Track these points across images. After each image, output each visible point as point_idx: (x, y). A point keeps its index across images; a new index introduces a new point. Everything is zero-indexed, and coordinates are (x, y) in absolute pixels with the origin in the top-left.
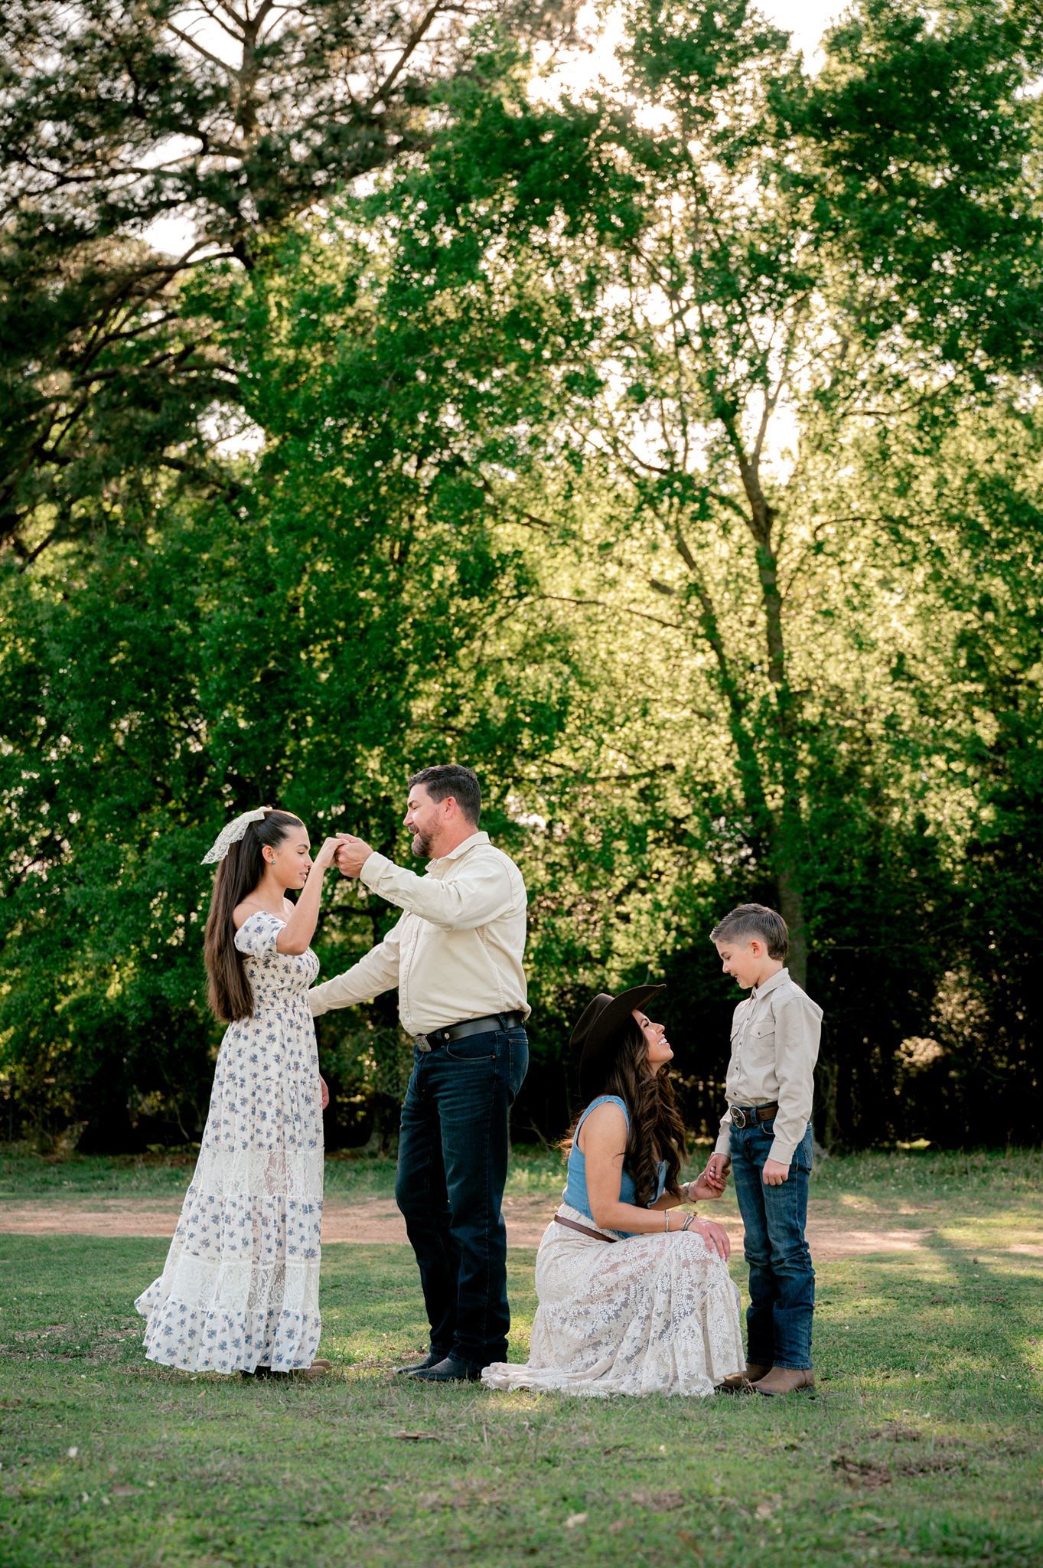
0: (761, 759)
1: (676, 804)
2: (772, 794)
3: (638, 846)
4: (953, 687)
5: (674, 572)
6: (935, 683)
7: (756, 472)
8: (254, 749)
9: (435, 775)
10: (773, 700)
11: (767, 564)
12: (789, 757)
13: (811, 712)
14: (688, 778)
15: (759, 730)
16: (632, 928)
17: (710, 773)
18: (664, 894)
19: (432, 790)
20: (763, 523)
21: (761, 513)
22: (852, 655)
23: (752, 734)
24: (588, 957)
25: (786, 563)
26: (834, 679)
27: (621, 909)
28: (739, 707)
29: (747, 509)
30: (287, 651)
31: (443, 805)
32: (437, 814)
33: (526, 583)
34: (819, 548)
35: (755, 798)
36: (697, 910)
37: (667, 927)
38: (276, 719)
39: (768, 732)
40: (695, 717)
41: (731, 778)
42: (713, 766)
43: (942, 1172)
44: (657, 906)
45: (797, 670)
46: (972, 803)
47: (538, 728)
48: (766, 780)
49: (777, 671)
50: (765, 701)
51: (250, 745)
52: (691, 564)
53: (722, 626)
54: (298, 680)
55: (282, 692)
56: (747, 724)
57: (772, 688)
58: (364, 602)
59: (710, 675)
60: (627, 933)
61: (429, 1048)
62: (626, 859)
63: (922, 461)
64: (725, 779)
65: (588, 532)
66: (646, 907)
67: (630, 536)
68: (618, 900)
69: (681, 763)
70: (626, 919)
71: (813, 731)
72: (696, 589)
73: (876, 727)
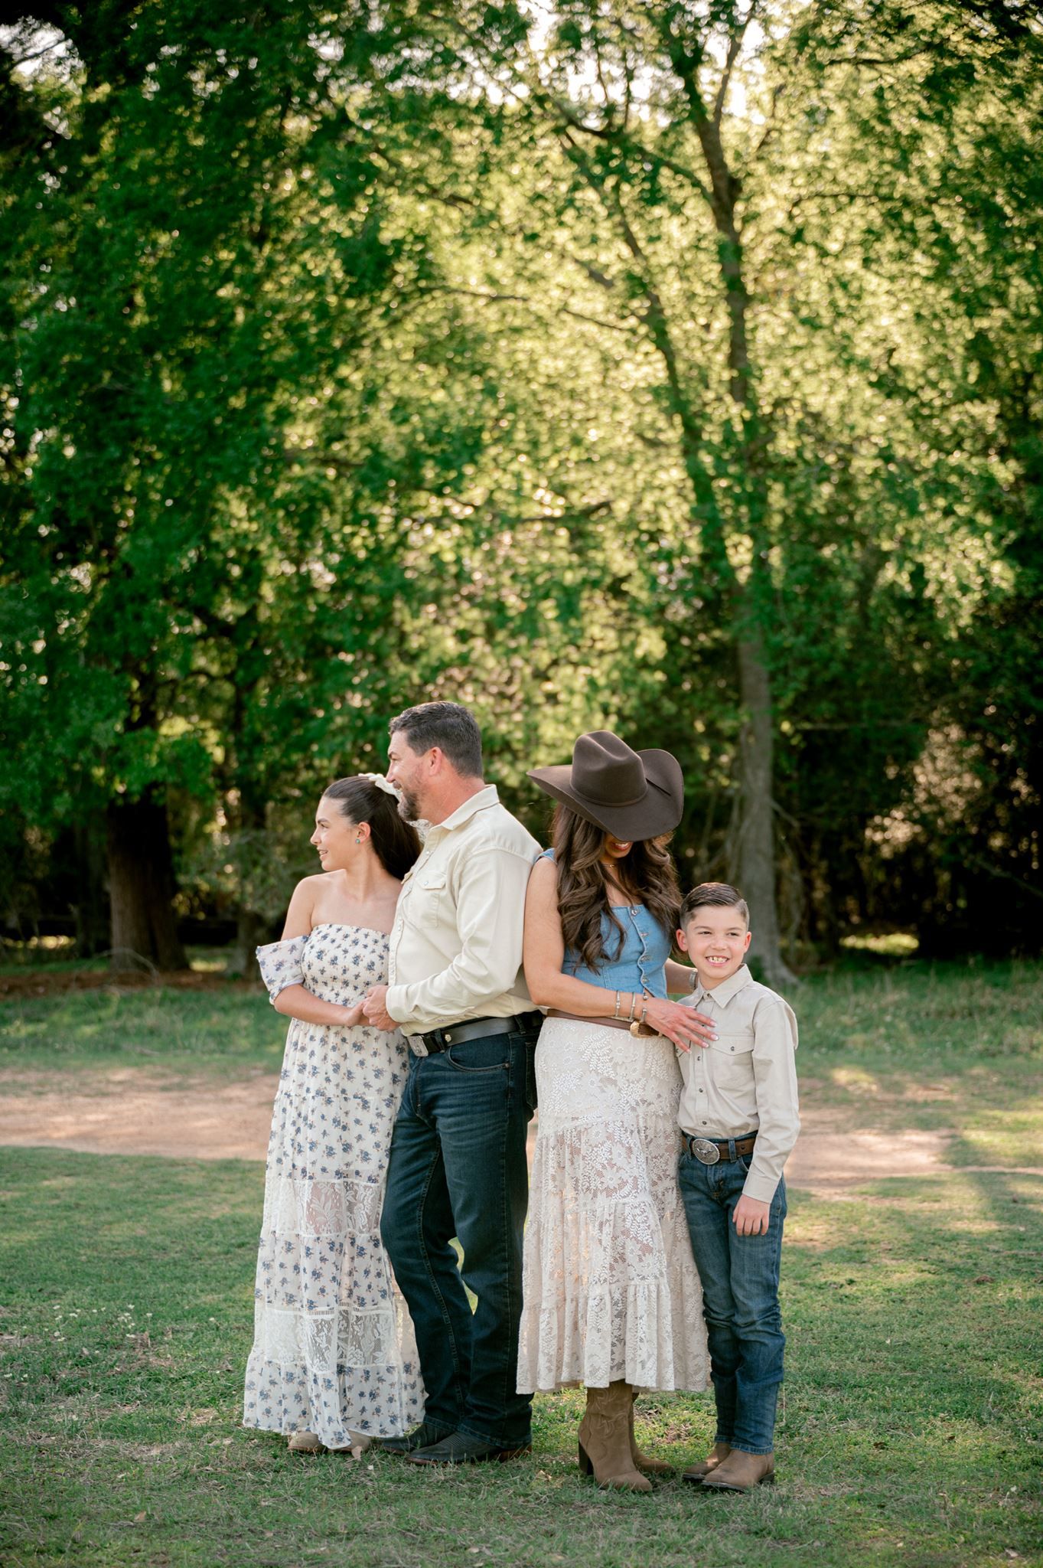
0: (722, 501)
1: (618, 559)
2: (735, 546)
3: (569, 609)
4: (959, 408)
5: (614, 256)
6: (937, 402)
7: (717, 133)
8: (87, 491)
9: (417, 719)
10: (738, 427)
11: (731, 254)
12: (757, 500)
13: (785, 444)
14: (631, 525)
15: (720, 463)
16: (561, 710)
17: (658, 519)
18: (600, 671)
19: (413, 740)
20: (725, 198)
21: (723, 184)
22: (836, 373)
23: (711, 472)
24: (506, 746)
25: (759, 250)
26: (816, 403)
27: (549, 687)
28: (692, 435)
29: (705, 178)
30: (124, 364)
31: (427, 758)
32: (419, 769)
33: (429, 278)
34: (798, 236)
35: (714, 555)
36: (643, 690)
37: (606, 712)
38: (114, 452)
39: (732, 469)
40: (639, 446)
41: (684, 527)
42: (664, 513)
43: (940, 1014)
44: (592, 682)
45: (769, 386)
46: (981, 556)
47: (445, 463)
48: (728, 529)
49: (741, 389)
50: (727, 424)
51: (82, 485)
52: (636, 251)
53: (674, 332)
54: (141, 402)
55: (122, 417)
56: (706, 459)
57: (735, 411)
58: (226, 303)
59: (656, 392)
60: (556, 719)
61: (425, 1053)
62: (555, 627)
63: (931, 129)
64: (676, 528)
65: (509, 215)
66: (579, 683)
67: (561, 224)
68: (541, 676)
69: (622, 507)
70: (552, 698)
71: (784, 469)
72: (640, 285)
73: (864, 463)
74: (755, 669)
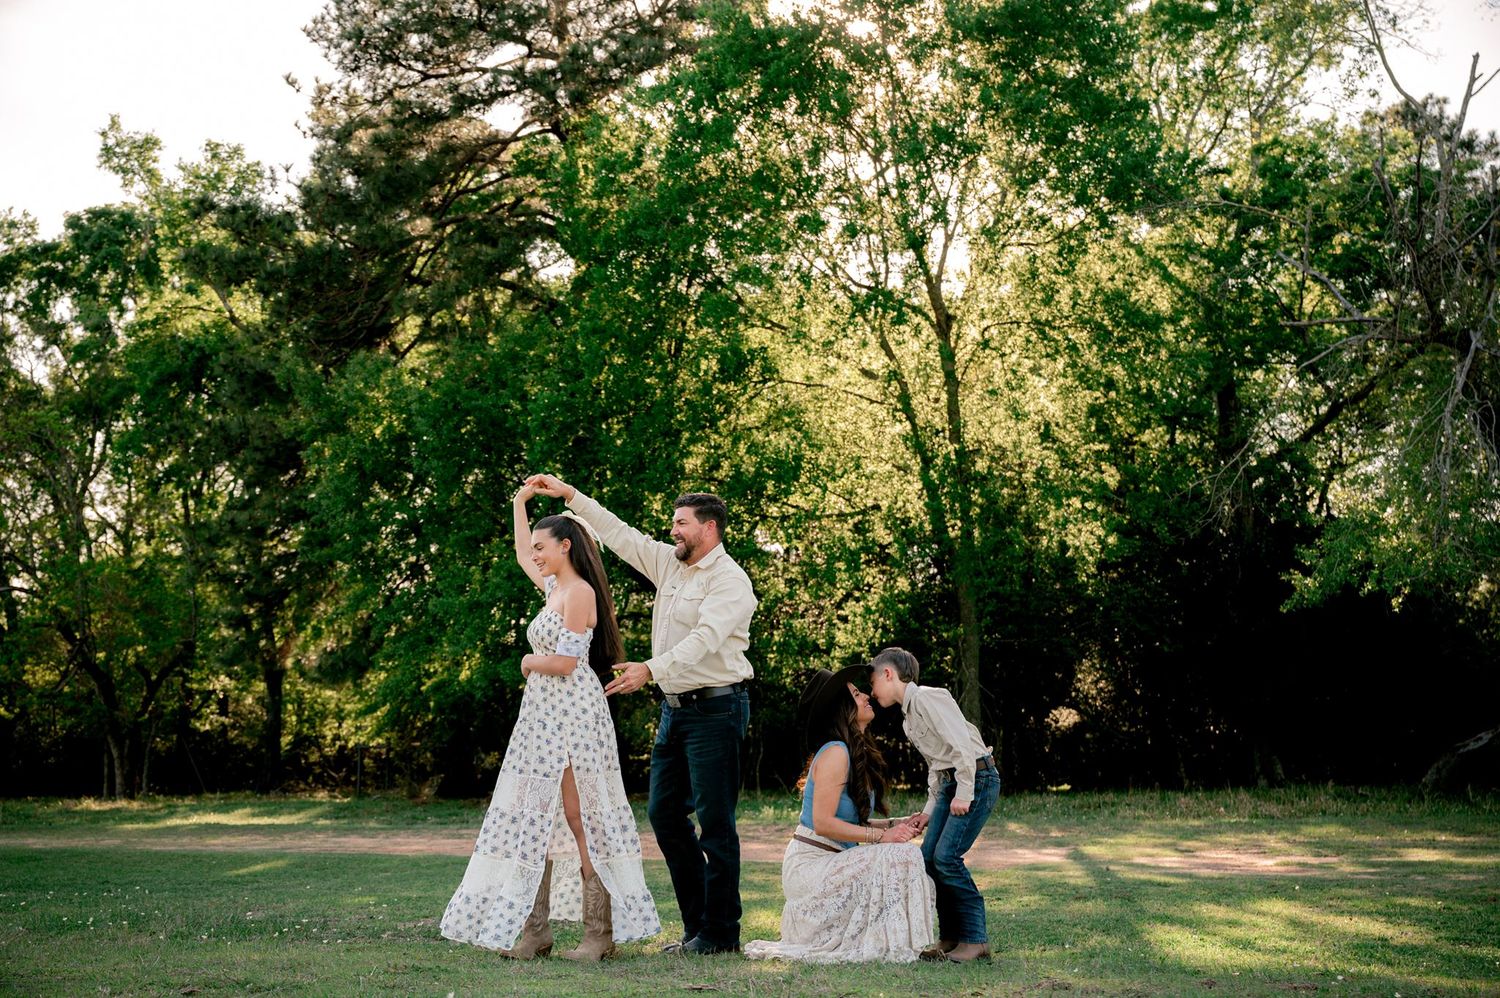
0: (944, 500)
1: (881, 534)
2: (952, 526)
3: (853, 565)
4: (1086, 447)
5: (878, 362)
6: (1072, 444)
7: (938, 288)
10: (953, 456)
11: (948, 356)
12: (964, 499)
13: (981, 465)
14: (890, 515)
15: (942, 478)
16: (849, 627)
17: (907, 511)
18: (873, 601)
20: (944, 326)
21: (942, 319)
22: (1011, 423)
23: (937, 482)
24: (816, 648)
25: (962, 355)
26: (997, 441)
27: (841, 612)
28: (927, 463)
29: (932, 315)
30: (592, 422)
31: (706, 525)
32: (701, 532)
33: (769, 371)
34: (985, 344)
35: (940, 529)
36: (897, 613)
37: (875, 625)
39: (949, 480)
40: (895, 470)
41: (922, 514)
42: (908, 506)
43: (1081, 806)
44: (868, 611)
45: (971, 434)
46: (1101, 532)
47: (778, 479)
48: (948, 516)
49: (956, 435)
50: (947, 457)
52: (891, 356)
53: (914, 402)
54: (600, 444)
55: (589, 453)
56: (933, 475)
57: (951, 448)
58: (649, 386)
59: (906, 439)
60: (845, 631)
61: (679, 705)
62: (844, 576)
63: (1061, 279)
64: (917, 515)
65: (815, 333)
66: (860, 610)
67: (846, 336)
68: (839, 606)
69: (884, 504)
70: (844, 619)
71: (982, 480)
72: (895, 375)
73: (1029, 476)
74: (968, 605)
